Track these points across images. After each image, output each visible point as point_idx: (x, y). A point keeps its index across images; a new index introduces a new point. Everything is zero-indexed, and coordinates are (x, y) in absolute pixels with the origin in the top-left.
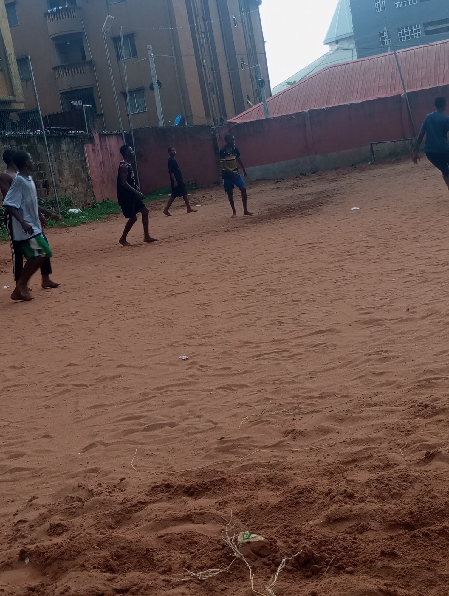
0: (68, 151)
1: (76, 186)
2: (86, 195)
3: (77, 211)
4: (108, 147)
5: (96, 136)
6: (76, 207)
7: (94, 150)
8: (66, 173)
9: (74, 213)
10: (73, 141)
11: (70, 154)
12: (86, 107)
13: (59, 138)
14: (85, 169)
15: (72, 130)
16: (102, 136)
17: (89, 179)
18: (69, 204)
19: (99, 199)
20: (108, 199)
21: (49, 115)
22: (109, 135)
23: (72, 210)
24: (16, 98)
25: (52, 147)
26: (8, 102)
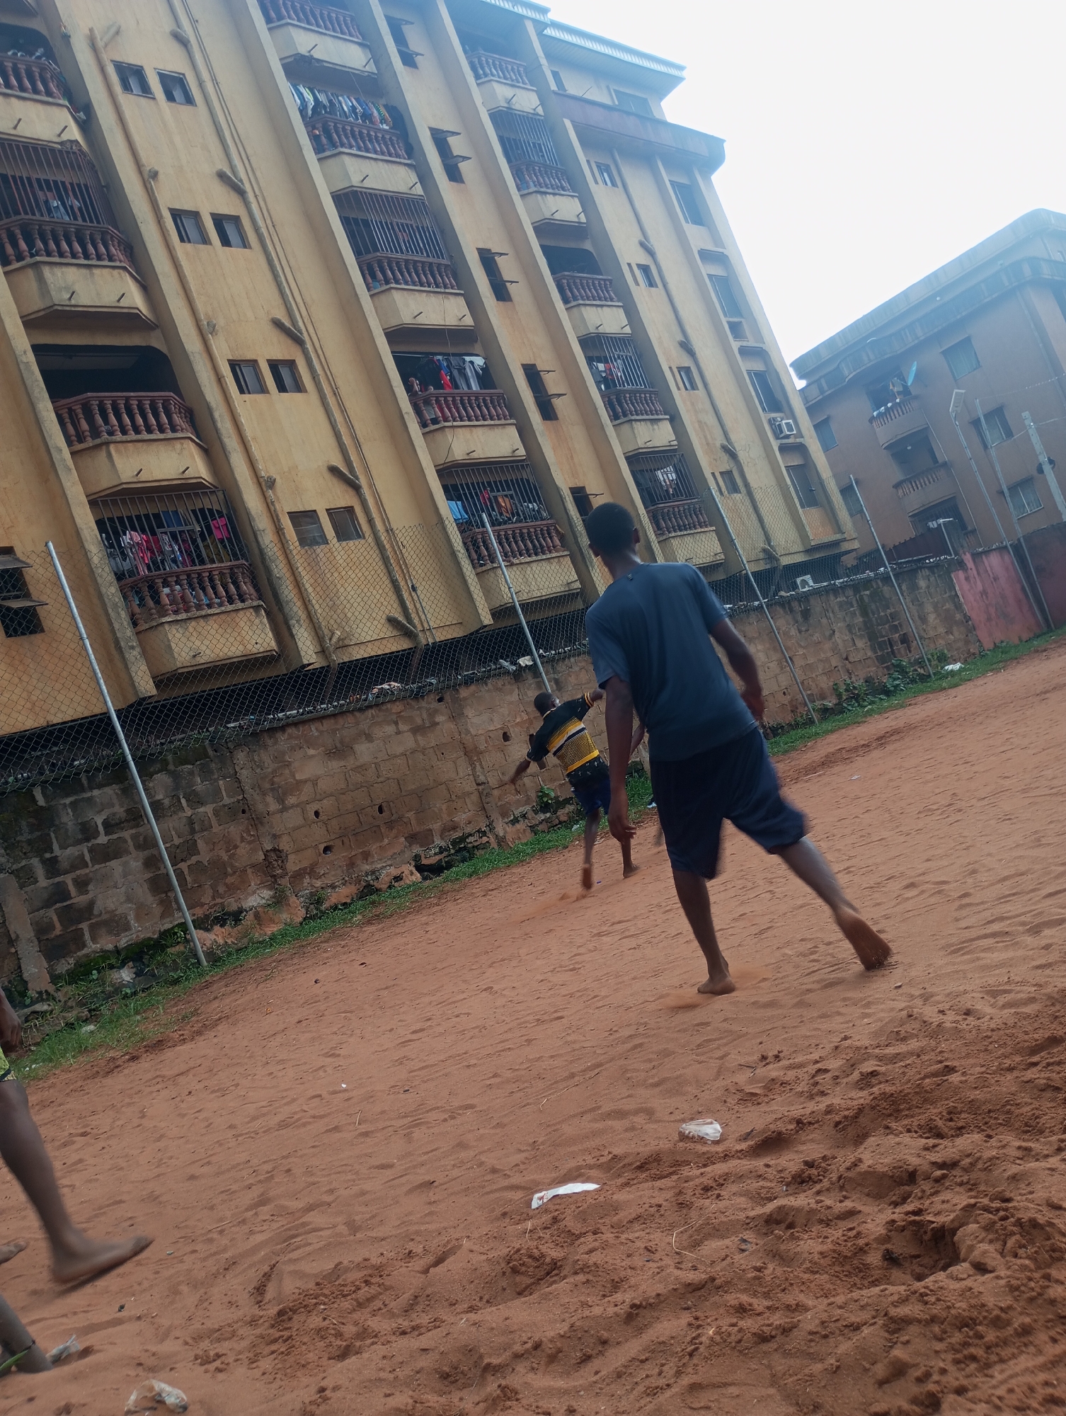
0: (928, 587)
1: (949, 632)
2: (967, 642)
3: (957, 666)
4: (988, 569)
5: (967, 558)
6: (955, 662)
7: (967, 579)
8: (932, 618)
9: (952, 671)
10: (934, 573)
11: (932, 590)
12: (945, 523)
13: (913, 573)
14: (958, 606)
15: (929, 558)
16: (976, 556)
17: (968, 618)
18: (943, 659)
19: (988, 644)
20: (1002, 642)
21: (895, 547)
22: (986, 553)
23: (950, 667)
24: (845, 536)
25: (904, 587)
26: (836, 544)
